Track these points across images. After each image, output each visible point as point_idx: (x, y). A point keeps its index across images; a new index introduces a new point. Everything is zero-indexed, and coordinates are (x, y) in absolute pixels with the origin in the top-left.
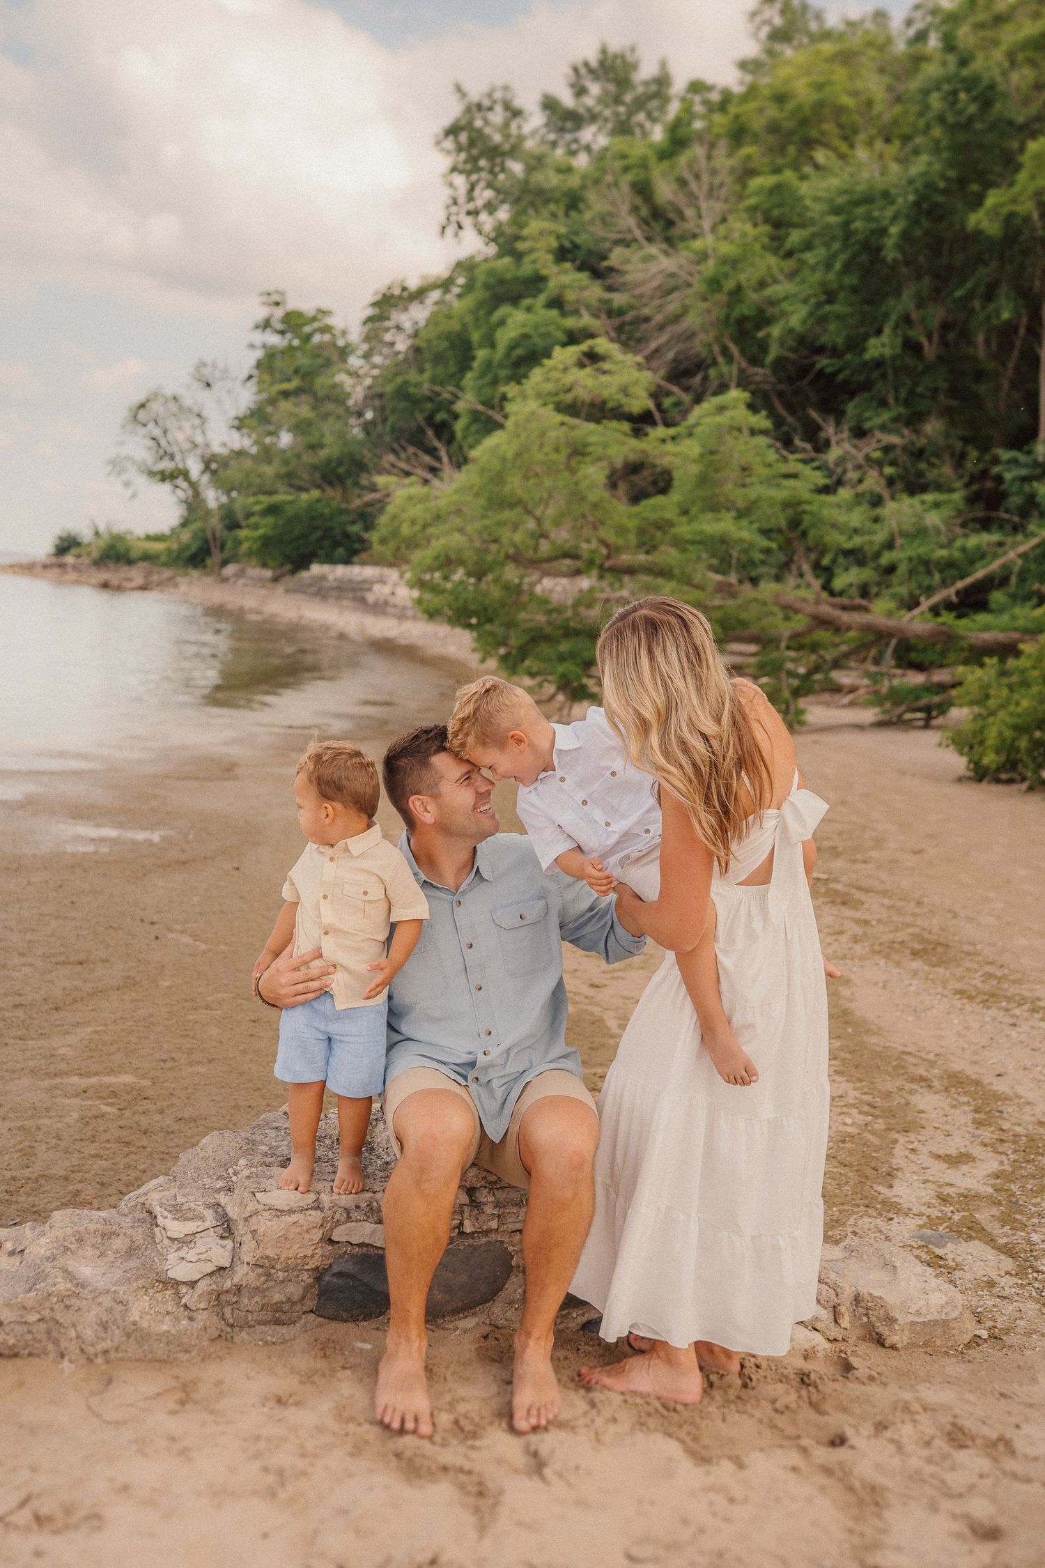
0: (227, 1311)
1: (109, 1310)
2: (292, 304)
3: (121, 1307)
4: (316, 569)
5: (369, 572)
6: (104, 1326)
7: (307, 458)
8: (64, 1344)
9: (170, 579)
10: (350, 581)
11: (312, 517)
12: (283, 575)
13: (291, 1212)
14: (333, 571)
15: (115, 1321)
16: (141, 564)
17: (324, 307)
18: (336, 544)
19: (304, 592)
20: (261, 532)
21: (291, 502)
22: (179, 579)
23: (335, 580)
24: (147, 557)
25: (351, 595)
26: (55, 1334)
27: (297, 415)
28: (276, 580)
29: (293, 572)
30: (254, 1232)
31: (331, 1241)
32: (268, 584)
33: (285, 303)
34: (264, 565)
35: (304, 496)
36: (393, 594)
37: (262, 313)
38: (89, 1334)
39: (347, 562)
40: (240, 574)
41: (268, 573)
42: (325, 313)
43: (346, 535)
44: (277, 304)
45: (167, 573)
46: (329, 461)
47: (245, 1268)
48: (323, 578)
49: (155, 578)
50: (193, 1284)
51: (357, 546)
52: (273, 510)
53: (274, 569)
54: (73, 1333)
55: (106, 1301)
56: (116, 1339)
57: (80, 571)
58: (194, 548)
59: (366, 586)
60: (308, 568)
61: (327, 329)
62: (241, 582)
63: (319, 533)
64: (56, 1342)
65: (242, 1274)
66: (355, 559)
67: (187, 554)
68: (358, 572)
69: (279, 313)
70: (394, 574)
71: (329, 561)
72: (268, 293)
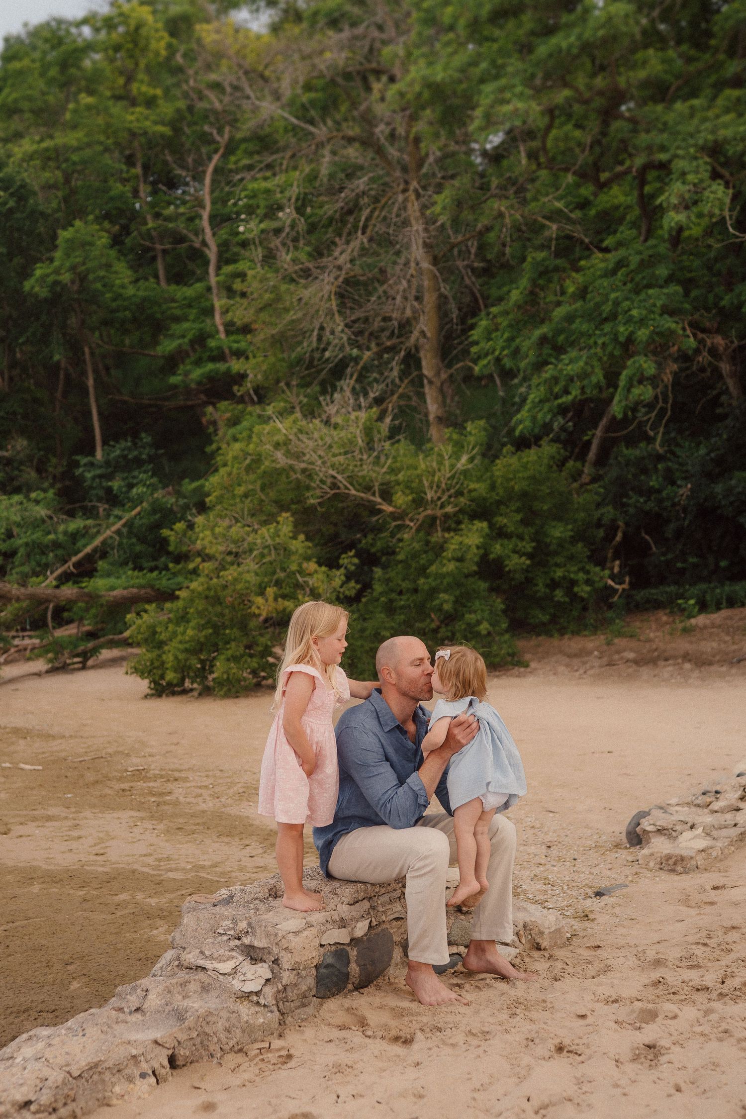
0: (281, 1004)
1: (228, 1020)
3: (235, 1015)
6: (228, 1031)
8: (211, 1048)
13: (299, 932)
15: (234, 1026)
26: (205, 1042)
30: (287, 949)
31: (322, 946)
38: (222, 1036)
47: (287, 973)
50: (257, 994)
54: (215, 1040)
55: (225, 1014)
56: (238, 1036)
64: (206, 1048)
65: (287, 977)
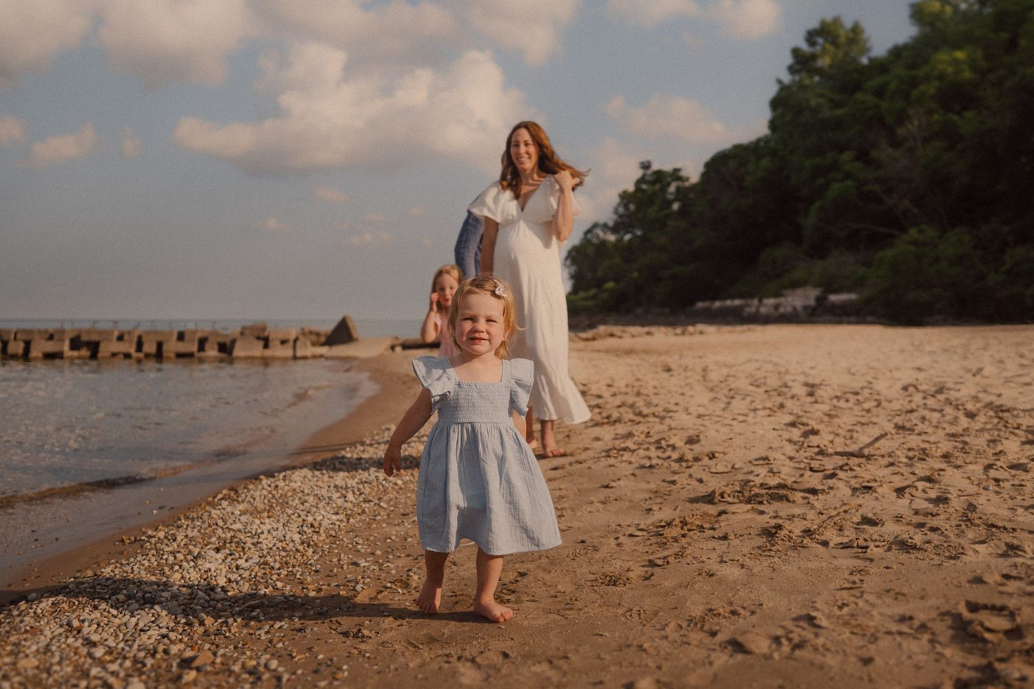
2: (655, 167)
4: (700, 305)
5: (737, 302)
10: (726, 308)
11: (694, 279)
12: (677, 308)
14: (714, 304)
18: (707, 290)
19: (700, 316)
23: (717, 308)
25: (732, 315)
29: (684, 307)
33: (651, 167)
36: (758, 310)
37: (639, 174)
39: (714, 299)
41: (667, 310)
42: (677, 171)
43: (713, 285)
44: (648, 168)
48: (709, 308)
52: (673, 276)
59: (740, 309)
60: (694, 305)
61: (680, 179)
63: (699, 285)
66: (719, 297)
68: (729, 303)
69: (649, 172)
70: (756, 302)
71: (704, 299)
72: (642, 163)
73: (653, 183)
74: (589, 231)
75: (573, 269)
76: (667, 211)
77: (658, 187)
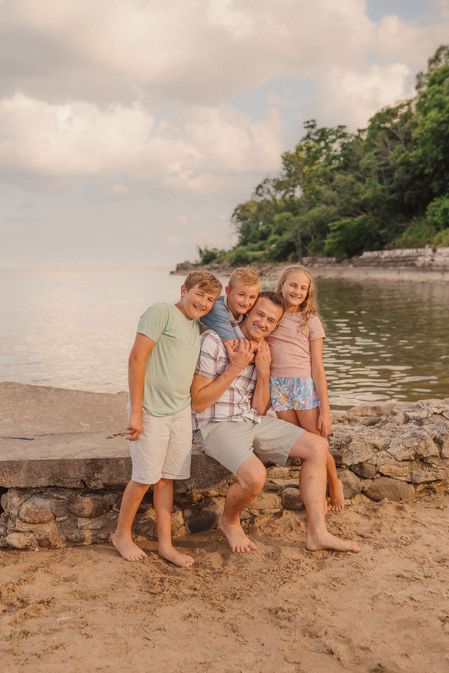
2: (319, 127)
4: (367, 254)
5: (407, 252)
7: (354, 200)
9: (271, 268)
10: (397, 257)
11: (360, 230)
12: (343, 259)
14: (382, 254)
16: (254, 263)
17: (342, 124)
18: (374, 241)
19: (369, 266)
20: (337, 239)
21: (349, 223)
22: (275, 268)
23: (386, 258)
24: (255, 259)
25: (404, 263)
27: (345, 180)
28: (339, 262)
29: (350, 257)
32: (336, 265)
33: (315, 125)
34: (329, 255)
35: (356, 219)
36: (433, 260)
37: (305, 133)
39: (381, 248)
40: (313, 262)
41: (334, 259)
42: (342, 128)
43: (378, 236)
44: (312, 127)
45: (269, 266)
46: (365, 200)
48: (378, 257)
49: (264, 269)
51: (384, 240)
52: (341, 228)
53: (336, 257)
57: (226, 270)
58: (279, 252)
59: (412, 258)
60: (361, 254)
61: (344, 135)
62: (316, 265)
63: (365, 236)
66: (386, 247)
67: (275, 255)
68: (398, 252)
69: (314, 131)
70: (428, 251)
71: (372, 249)
72: (308, 122)
73: (318, 141)
74: (260, 186)
75: (240, 224)
76: (332, 167)
77: (322, 144)
